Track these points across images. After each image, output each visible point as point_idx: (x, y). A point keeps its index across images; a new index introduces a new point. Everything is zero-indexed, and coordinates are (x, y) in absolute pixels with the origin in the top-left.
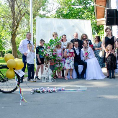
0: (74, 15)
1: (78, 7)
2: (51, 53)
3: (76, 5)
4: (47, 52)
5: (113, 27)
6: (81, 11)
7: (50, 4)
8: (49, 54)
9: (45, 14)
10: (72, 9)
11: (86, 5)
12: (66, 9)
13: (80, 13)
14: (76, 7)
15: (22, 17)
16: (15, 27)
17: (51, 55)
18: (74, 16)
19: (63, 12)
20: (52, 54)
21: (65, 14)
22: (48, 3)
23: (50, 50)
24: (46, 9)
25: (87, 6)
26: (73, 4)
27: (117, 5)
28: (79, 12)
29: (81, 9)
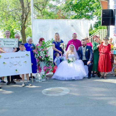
4: (41, 54)
8: (42, 56)
16: (24, 20)
20: (45, 56)
23: (44, 52)
27: (115, 4)
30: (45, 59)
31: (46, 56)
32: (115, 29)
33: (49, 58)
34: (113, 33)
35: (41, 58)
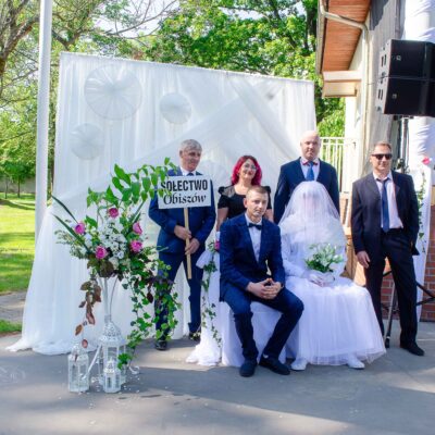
0: (227, 45)
1: (244, 15)
2: (123, 239)
3: (239, 9)
5: (411, 122)
6: (254, 32)
8: (113, 246)
9: (114, 31)
10: (222, 23)
11: (276, 12)
12: (198, 18)
13: (252, 39)
14: (237, 16)
15: (19, 37)
17: (121, 255)
18: (229, 49)
19: (189, 30)
20: (129, 246)
21: (196, 38)
28: (250, 35)
30: (128, 262)
31: (134, 248)
32: (427, 132)
33: (147, 261)
34: (420, 149)
35: (107, 259)
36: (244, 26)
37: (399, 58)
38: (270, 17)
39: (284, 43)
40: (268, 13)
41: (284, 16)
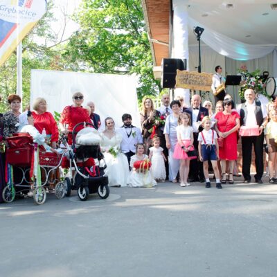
6: (124, 42)
7: (55, 20)
11: (136, 30)
22: (51, 19)
24: (46, 32)
25: (139, 30)
26: (109, 25)
29: (125, 36)
36: (118, 38)
37: (166, 65)
38: (133, 32)
39: (141, 48)
40: (132, 30)
41: (141, 32)
